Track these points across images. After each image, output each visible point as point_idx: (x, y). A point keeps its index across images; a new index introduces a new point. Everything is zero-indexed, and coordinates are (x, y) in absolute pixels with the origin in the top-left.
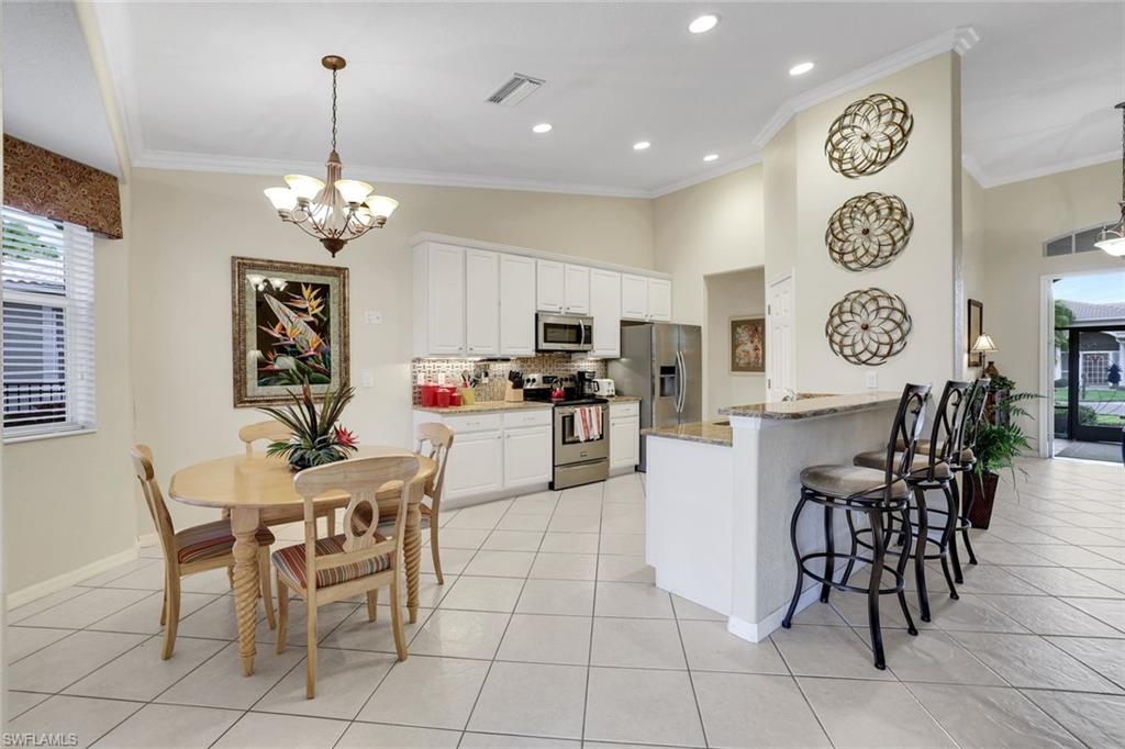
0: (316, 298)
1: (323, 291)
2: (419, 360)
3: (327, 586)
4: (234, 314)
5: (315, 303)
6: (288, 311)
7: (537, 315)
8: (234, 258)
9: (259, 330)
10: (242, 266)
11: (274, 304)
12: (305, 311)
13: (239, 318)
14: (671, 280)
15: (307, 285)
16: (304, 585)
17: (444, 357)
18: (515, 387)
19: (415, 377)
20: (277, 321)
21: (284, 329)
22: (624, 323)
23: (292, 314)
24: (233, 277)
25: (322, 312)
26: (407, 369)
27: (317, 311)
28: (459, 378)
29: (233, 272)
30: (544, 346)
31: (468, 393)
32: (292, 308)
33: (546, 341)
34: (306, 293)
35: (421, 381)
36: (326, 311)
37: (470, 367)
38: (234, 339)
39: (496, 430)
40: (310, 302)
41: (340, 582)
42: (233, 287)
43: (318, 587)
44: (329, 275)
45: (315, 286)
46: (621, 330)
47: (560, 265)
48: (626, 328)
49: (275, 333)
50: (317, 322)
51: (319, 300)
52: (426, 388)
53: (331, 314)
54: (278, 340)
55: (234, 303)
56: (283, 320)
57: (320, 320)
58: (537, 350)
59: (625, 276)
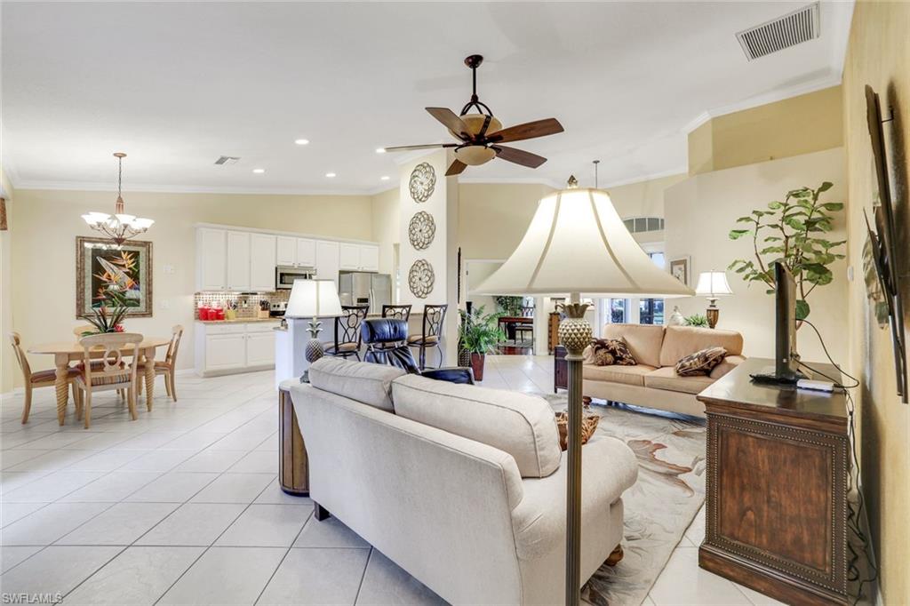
0: (131, 258)
1: (136, 255)
2: (199, 294)
3: (97, 385)
4: (77, 268)
5: (130, 262)
6: (112, 266)
7: (276, 269)
8: (77, 237)
9: (93, 278)
10: (81, 240)
11: (103, 262)
12: (124, 266)
13: (80, 270)
14: (378, 245)
15: (125, 252)
16: (85, 384)
17: (214, 292)
18: (263, 309)
19: (197, 303)
20: (105, 272)
21: (109, 276)
22: (342, 272)
23: (115, 268)
24: (77, 247)
25: (135, 267)
26: (191, 299)
27: (131, 266)
28: (225, 303)
29: (77, 245)
30: (279, 286)
31: (231, 313)
32: (114, 264)
33: (281, 282)
34: (124, 256)
35: (200, 305)
36: (137, 266)
37: (234, 298)
38: (77, 282)
39: (242, 333)
40: (127, 261)
41: (103, 384)
42: (77, 253)
43: (92, 385)
44: (139, 245)
45: (130, 252)
46: (340, 277)
47: (295, 238)
48: (343, 276)
49: (104, 278)
50: (131, 272)
51: (133, 260)
52: (202, 310)
53: (141, 267)
54: (106, 282)
55: (77, 262)
56: (109, 271)
57: (133, 271)
58: (277, 289)
59: (342, 244)
